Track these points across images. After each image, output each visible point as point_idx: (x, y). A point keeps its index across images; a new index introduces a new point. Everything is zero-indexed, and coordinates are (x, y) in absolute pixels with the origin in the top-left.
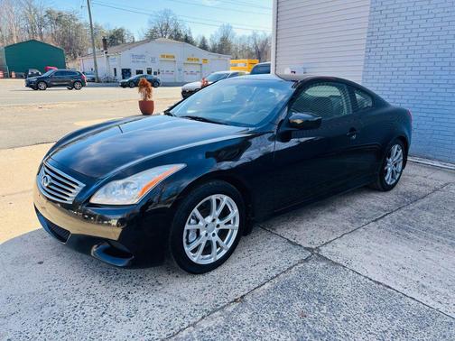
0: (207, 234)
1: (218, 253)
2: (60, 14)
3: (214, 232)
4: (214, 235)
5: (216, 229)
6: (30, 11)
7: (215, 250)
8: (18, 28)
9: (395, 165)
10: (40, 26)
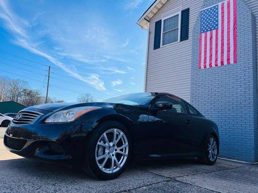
0: (109, 153)
1: (114, 169)
2: (31, 92)
3: (114, 153)
4: (113, 155)
5: (115, 152)
6: (14, 89)
7: (113, 167)
8: (5, 96)
9: (213, 150)
10: (18, 96)
